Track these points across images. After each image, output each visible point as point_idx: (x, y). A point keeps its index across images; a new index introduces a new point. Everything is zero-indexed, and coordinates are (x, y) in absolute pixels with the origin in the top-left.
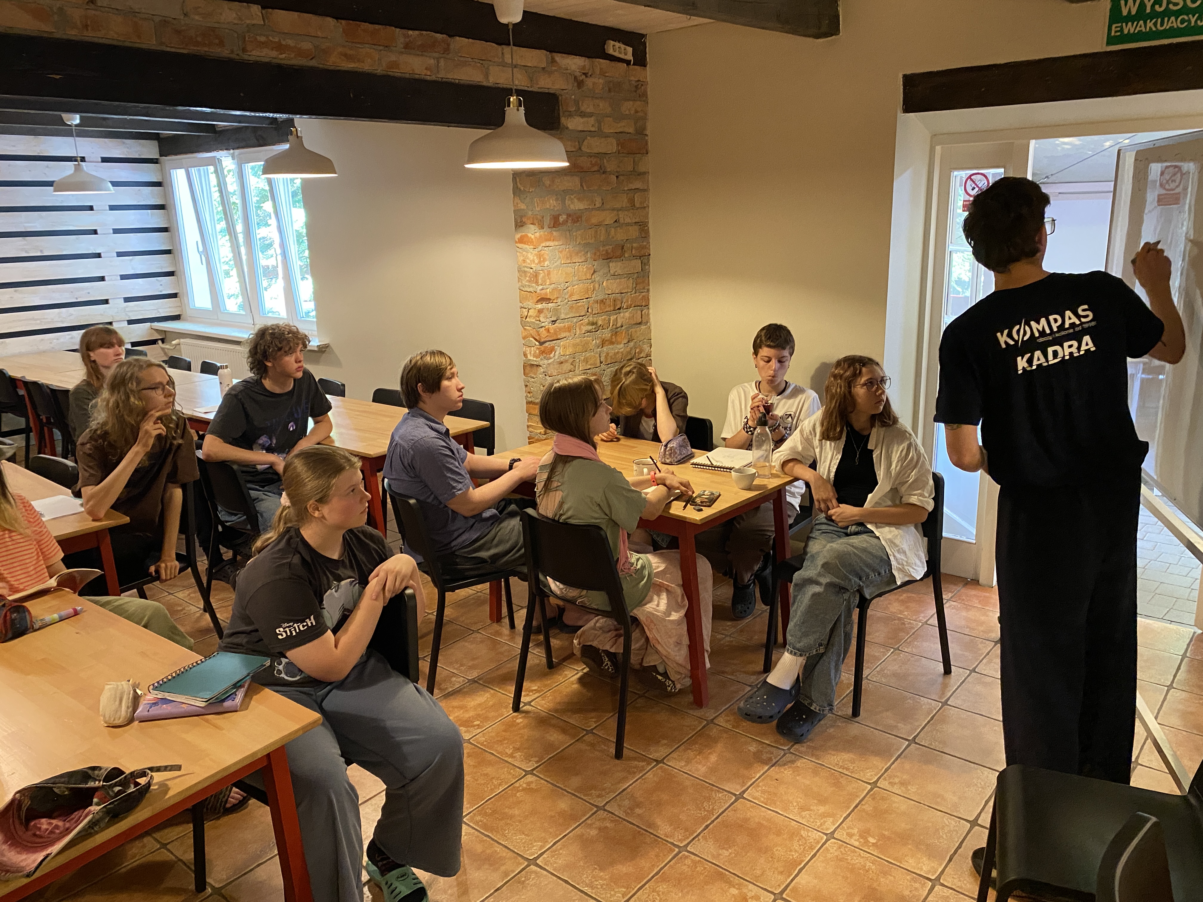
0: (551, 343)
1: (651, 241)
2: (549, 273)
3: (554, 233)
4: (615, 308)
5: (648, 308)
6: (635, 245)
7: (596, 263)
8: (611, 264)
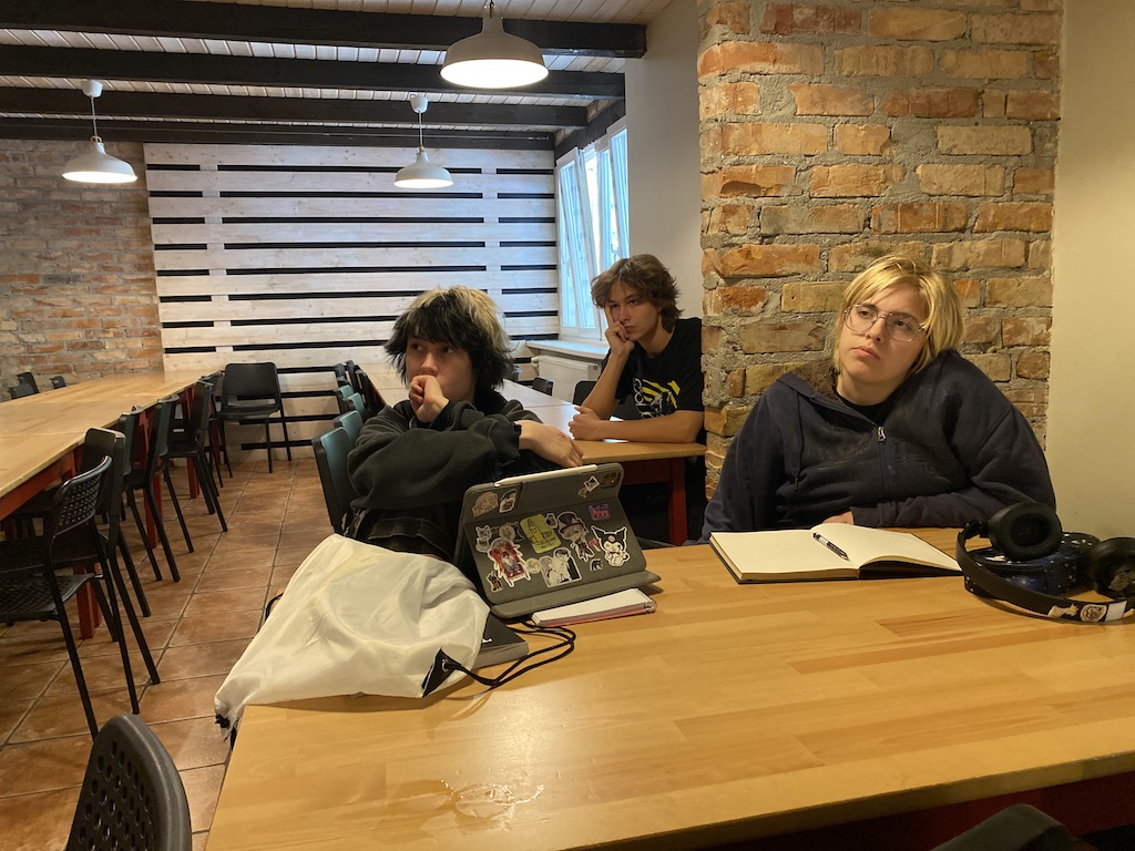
0: (756, 282)
1: (1062, 87)
2: (757, 131)
3: (780, 47)
4: (945, 225)
5: (1049, 239)
6: (1013, 93)
7: (895, 124)
8: (941, 130)
